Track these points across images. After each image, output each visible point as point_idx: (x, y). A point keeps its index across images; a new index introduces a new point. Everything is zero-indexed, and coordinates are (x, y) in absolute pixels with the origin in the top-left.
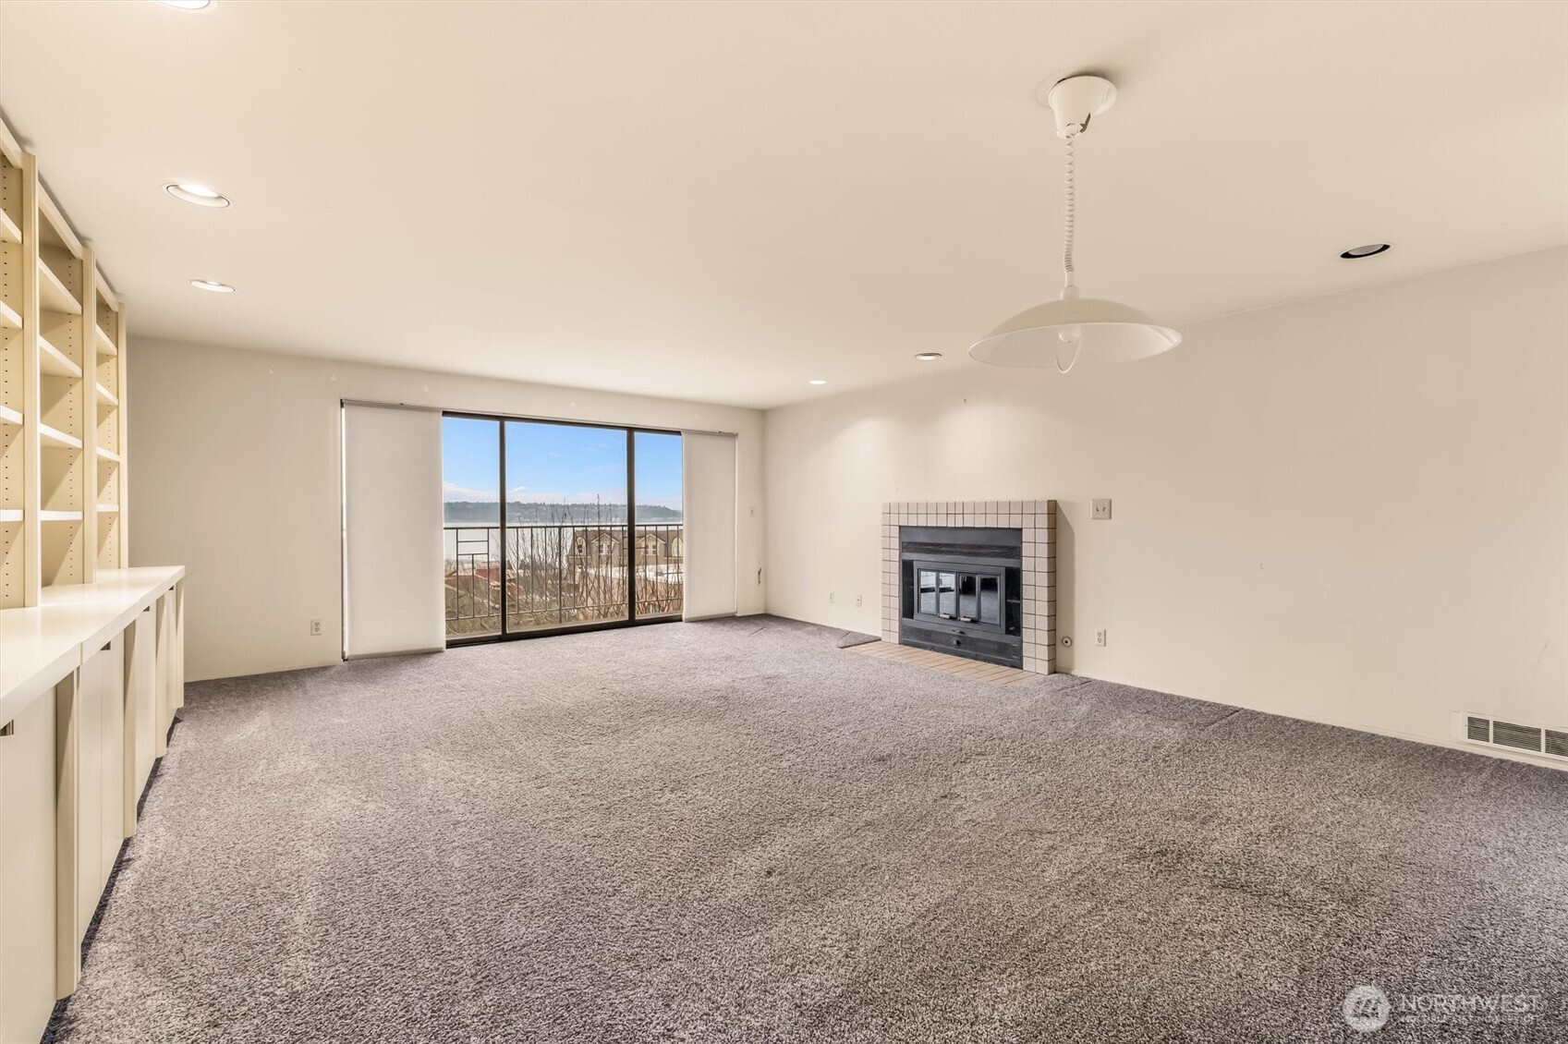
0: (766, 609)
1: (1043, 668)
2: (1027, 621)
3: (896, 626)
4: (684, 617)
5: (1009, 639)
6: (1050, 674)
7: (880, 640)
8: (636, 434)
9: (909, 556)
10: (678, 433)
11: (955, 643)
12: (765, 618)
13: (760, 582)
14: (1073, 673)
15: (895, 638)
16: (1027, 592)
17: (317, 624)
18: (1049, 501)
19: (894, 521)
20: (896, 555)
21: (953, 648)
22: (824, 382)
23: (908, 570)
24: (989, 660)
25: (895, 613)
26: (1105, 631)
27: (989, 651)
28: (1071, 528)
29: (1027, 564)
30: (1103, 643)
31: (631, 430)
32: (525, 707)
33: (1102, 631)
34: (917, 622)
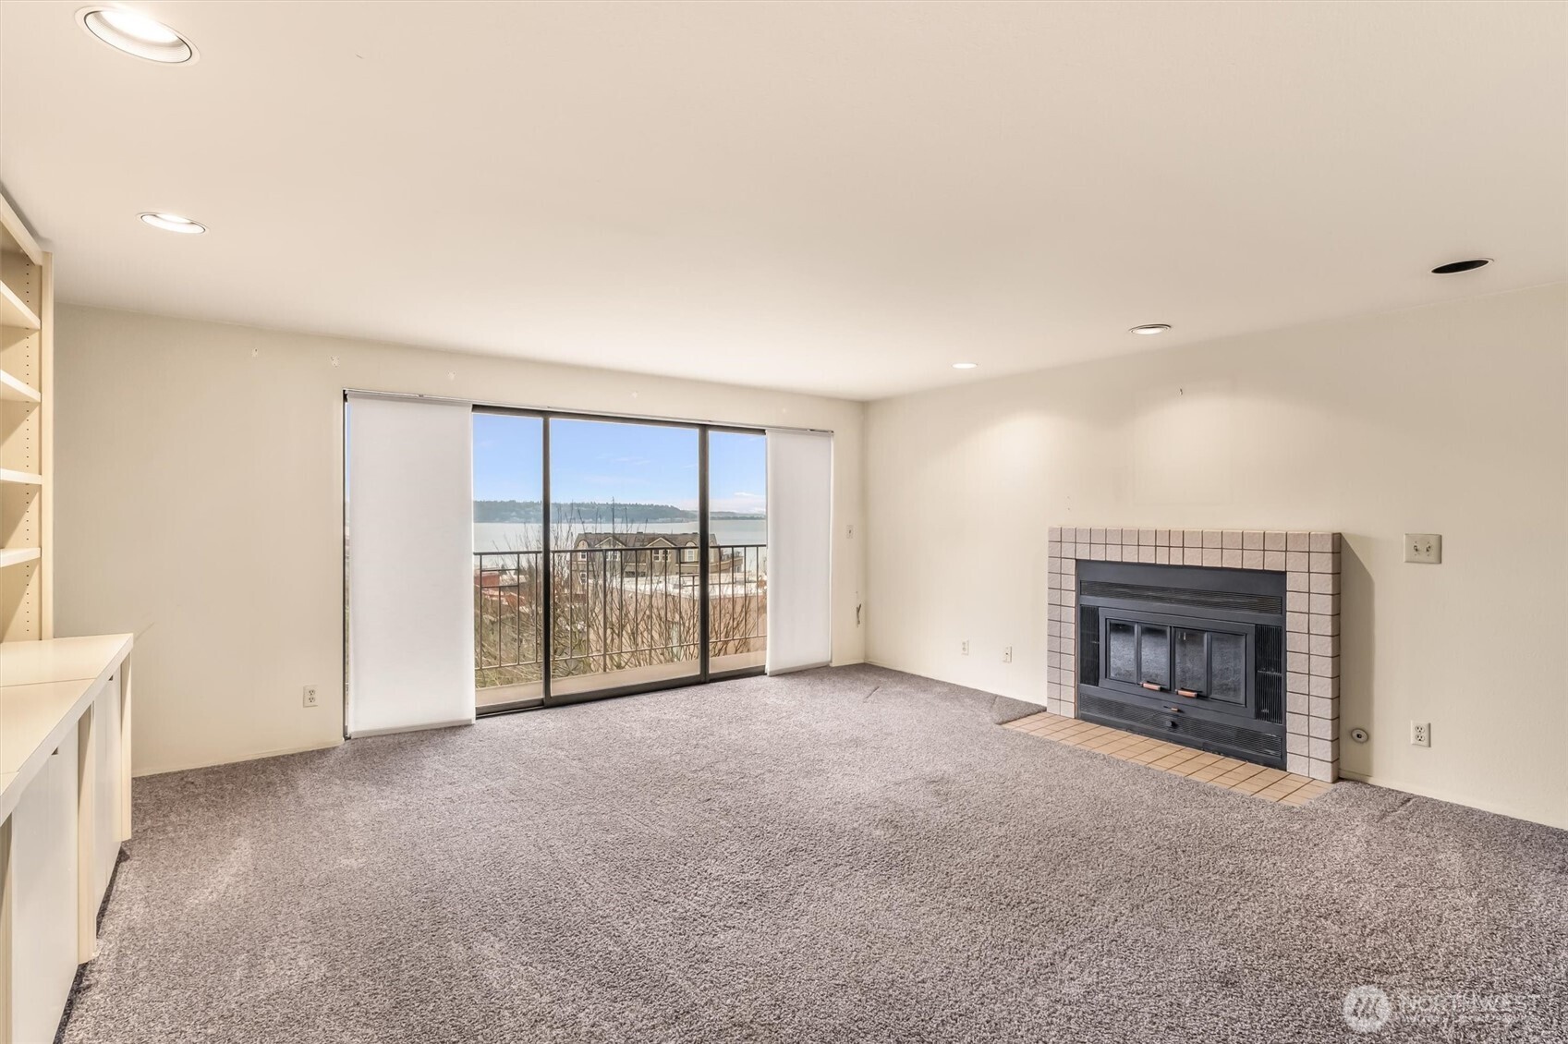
0: (866, 656)
1: (1324, 773)
2: (1293, 703)
3: (1070, 694)
4: (768, 670)
5: (1263, 727)
6: (1334, 782)
7: (1045, 710)
8: (711, 433)
9: (1091, 601)
10: (762, 431)
11: (1169, 724)
12: (866, 670)
13: (859, 622)
14: (1371, 781)
15: (1069, 710)
16: (1294, 662)
17: (312, 692)
18: (1334, 534)
19: (1068, 551)
20: (1071, 599)
21: (1165, 731)
22: (973, 366)
23: (1088, 618)
24: (1227, 754)
25: (1070, 678)
26: (1429, 725)
27: (1229, 741)
28: (1369, 575)
29: (1293, 622)
30: (1425, 743)
31: (704, 428)
32: (609, 838)
33: (1424, 724)
34: (1103, 690)
